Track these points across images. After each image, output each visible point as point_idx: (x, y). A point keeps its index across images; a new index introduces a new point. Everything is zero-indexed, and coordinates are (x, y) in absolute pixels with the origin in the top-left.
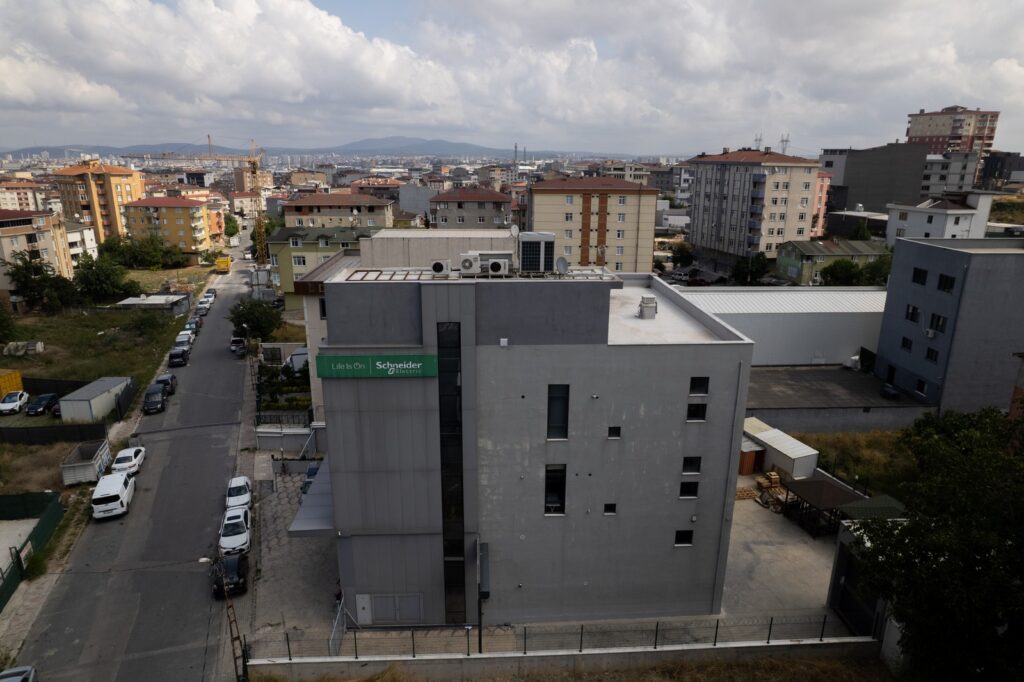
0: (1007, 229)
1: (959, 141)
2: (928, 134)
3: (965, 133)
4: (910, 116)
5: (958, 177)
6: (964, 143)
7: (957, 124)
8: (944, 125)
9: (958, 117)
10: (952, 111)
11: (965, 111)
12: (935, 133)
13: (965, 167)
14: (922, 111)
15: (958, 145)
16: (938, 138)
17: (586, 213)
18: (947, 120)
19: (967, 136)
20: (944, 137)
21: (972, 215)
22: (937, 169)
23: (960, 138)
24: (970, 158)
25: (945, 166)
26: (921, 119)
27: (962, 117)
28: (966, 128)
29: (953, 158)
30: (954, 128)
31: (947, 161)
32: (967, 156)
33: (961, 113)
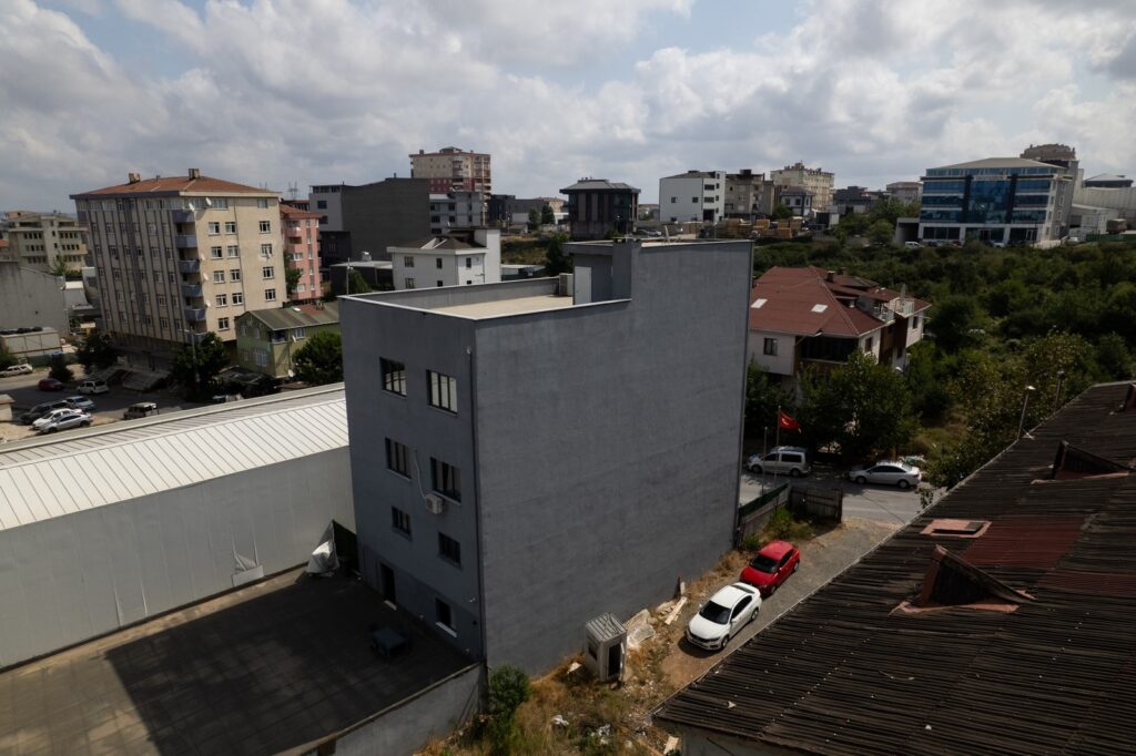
0: (520, 270)
1: (461, 184)
2: (432, 176)
3: (465, 176)
4: (411, 156)
5: (466, 218)
6: (466, 186)
7: (456, 166)
8: (444, 167)
9: (456, 158)
10: (448, 152)
11: (460, 153)
12: (439, 175)
13: (470, 208)
14: (422, 152)
15: (462, 187)
16: (442, 180)
18: (446, 160)
19: (467, 179)
20: (447, 179)
21: (484, 254)
22: (444, 210)
23: (461, 180)
24: (473, 197)
25: (452, 207)
26: (422, 160)
27: (460, 158)
28: (465, 169)
29: (458, 198)
30: (455, 170)
31: (453, 201)
32: (470, 195)
33: (457, 154)
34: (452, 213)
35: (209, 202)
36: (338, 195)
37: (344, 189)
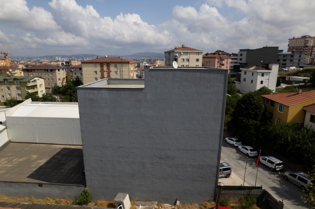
2: (296, 46)
3: (309, 45)
4: (289, 39)
6: (309, 49)
7: (306, 42)
8: (301, 42)
9: (307, 39)
10: (304, 37)
11: (310, 37)
12: (298, 46)
13: (300, 56)
14: (294, 38)
15: (307, 49)
16: (299, 47)
17: (102, 71)
18: (303, 40)
19: (311, 46)
20: (301, 47)
21: (270, 72)
22: (289, 57)
23: (307, 47)
26: (293, 40)
27: (308, 39)
28: (310, 43)
30: (305, 43)
33: (308, 38)
34: (292, 58)
35: (182, 53)
36: (246, 52)
37: (248, 51)
